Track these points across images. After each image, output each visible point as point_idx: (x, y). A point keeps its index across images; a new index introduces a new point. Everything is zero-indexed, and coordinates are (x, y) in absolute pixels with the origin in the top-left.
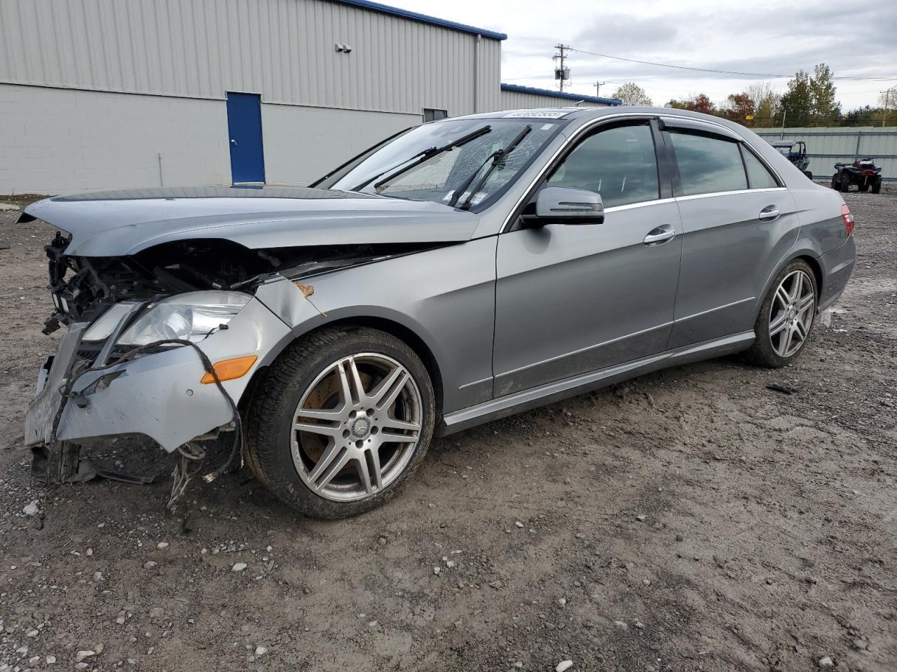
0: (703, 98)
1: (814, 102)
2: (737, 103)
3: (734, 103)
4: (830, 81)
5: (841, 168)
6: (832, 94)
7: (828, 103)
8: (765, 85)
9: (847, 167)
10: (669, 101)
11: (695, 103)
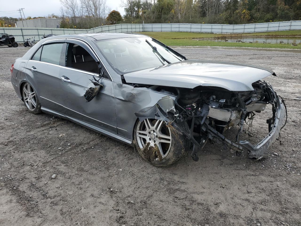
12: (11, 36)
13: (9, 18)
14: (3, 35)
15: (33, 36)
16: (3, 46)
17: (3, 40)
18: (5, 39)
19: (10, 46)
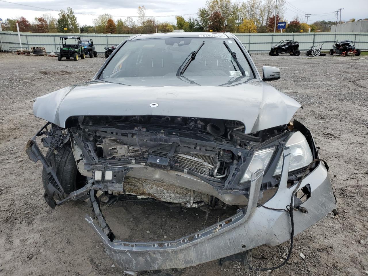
0: (23, 18)
1: (70, 23)
2: (40, 21)
3: (38, 21)
4: (74, 14)
5: (107, 49)
6: (76, 20)
7: (75, 23)
8: (49, 14)
9: (110, 49)
10: (7, 19)
11: (20, 20)
12: (295, 43)
13: (327, 21)
14: (288, 41)
15: (321, 44)
16: (284, 55)
17: (285, 47)
18: (287, 46)
19: (291, 55)
